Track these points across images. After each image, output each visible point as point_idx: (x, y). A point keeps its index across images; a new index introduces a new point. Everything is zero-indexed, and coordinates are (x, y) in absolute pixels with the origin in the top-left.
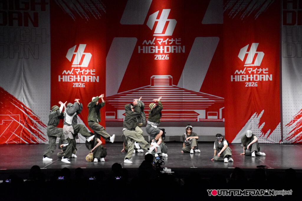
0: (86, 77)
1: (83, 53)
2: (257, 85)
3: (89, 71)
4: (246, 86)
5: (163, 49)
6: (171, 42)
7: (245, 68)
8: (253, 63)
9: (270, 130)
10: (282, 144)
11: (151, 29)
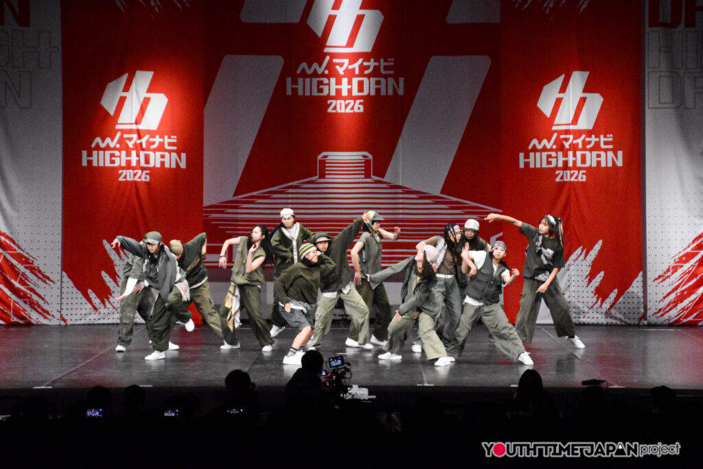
0: (151, 154)
2: (584, 177)
3: (162, 140)
4: (558, 180)
5: (350, 87)
6: (368, 67)
7: (555, 135)
8: (575, 121)
9: (616, 291)
10: (644, 325)
11: (320, 34)
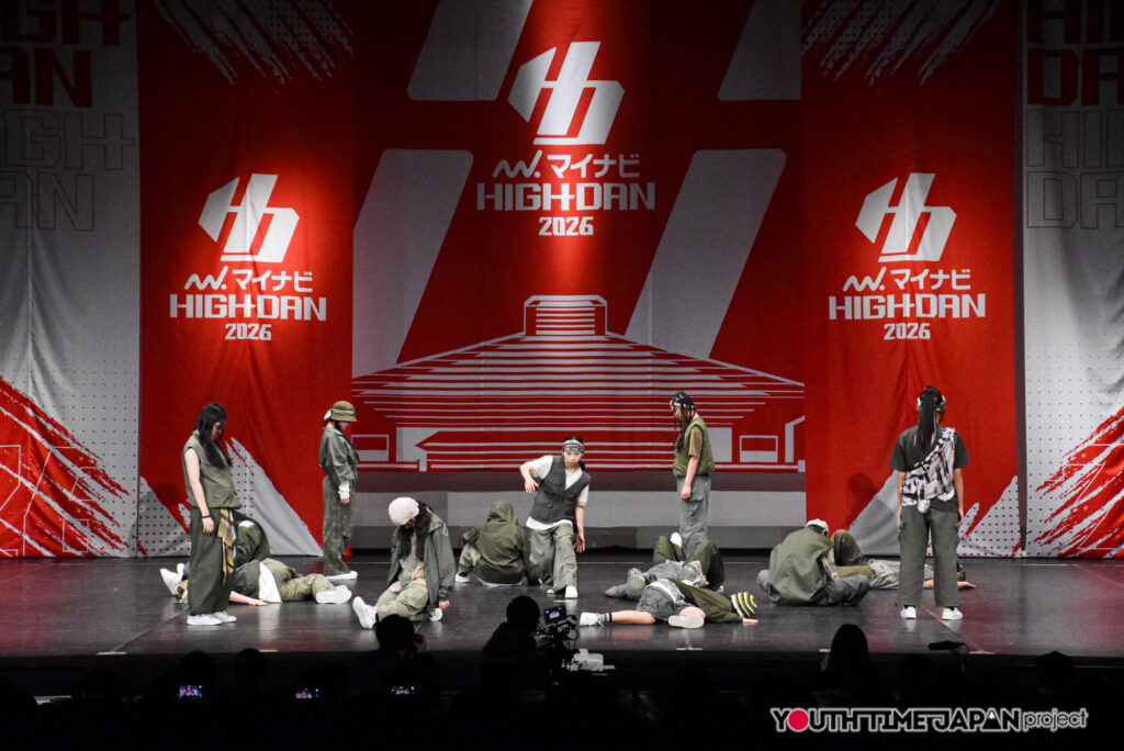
0: (275, 299)
1: (263, 209)
2: (928, 332)
3: (290, 278)
4: (887, 337)
5: (573, 197)
6: (600, 167)
7: (884, 269)
8: (913, 249)
9: (977, 505)
10: (1023, 558)
11: (527, 118)
